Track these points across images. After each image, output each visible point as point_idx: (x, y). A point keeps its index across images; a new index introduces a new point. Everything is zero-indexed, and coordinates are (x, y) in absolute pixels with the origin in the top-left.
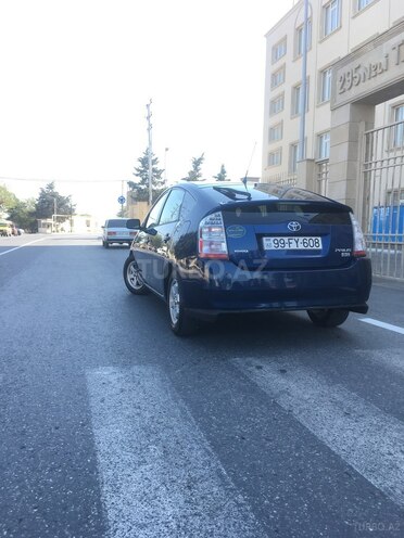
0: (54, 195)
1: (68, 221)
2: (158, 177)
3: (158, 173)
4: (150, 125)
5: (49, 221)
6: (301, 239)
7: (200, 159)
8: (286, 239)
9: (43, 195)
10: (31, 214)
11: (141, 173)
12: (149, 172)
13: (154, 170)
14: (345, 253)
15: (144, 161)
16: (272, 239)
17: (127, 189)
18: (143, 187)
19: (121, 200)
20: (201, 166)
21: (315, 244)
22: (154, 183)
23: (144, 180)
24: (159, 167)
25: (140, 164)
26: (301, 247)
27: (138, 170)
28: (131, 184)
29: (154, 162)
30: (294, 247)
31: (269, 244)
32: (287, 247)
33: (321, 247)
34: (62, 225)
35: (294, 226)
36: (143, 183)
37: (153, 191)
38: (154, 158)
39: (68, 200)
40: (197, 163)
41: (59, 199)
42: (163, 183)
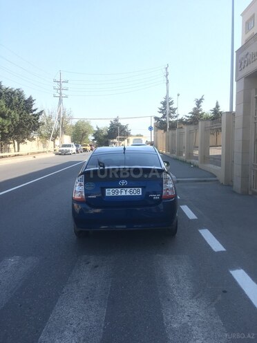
0: (118, 125)
1: (126, 141)
2: (174, 113)
3: (173, 110)
4: (168, 81)
5: (115, 140)
6: (129, 189)
7: (201, 100)
8: (119, 190)
9: (112, 125)
10: (105, 137)
11: (162, 111)
12: (168, 109)
13: (170, 109)
14: (156, 197)
15: (164, 104)
16: (111, 190)
17: (154, 121)
18: (163, 120)
19: (150, 128)
20: (202, 104)
21: (137, 192)
22: (171, 117)
23: (164, 115)
24: (174, 106)
25: (162, 105)
26: (128, 194)
27: (160, 109)
28: (156, 118)
29: (171, 103)
30: (123, 194)
31: (109, 192)
32: (119, 194)
33: (141, 194)
34: (123, 143)
35: (123, 182)
36: (163, 117)
37: (170, 122)
38: (171, 101)
39: (126, 127)
40: (199, 102)
41: (121, 127)
42: (176, 117)
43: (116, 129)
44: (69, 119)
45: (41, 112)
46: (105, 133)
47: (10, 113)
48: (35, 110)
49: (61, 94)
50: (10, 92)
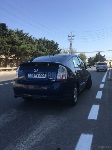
6: (39, 74)
9: (97, 55)
10: (93, 61)
14: (53, 80)
16: (31, 74)
21: (43, 76)
26: (38, 77)
31: (29, 76)
33: (45, 77)
39: (104, 57)
41: (101, 56)
43: (99, 58)
44: (75, 53)
45: (61, 49)
46: (93, 59)
47: (46, 49)
48: (58, 49)
49: (71, 42)
50: (48, 41)
